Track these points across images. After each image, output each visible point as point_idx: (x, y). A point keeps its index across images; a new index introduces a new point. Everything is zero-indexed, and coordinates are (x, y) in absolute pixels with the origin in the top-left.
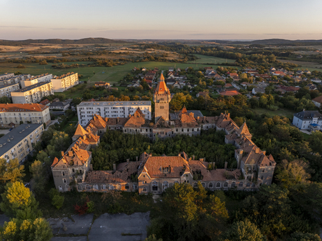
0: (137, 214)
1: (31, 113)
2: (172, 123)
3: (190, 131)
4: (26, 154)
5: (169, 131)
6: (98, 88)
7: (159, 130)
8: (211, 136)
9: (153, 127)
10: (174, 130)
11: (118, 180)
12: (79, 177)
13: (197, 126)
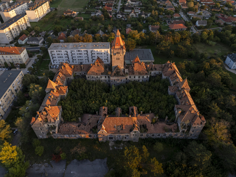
0: (97, 161)
1: (11, 56)
2: (126, 71)
3: (141, 78)
4: (12, 100)
5: (123, 79)
6: (66, 17)
7: (115, 78)
8: (157, 84)
9: (111, 75)
10: (128, 77)
11: (83, 131)
12: (53, 131)
13: (146, 74)
